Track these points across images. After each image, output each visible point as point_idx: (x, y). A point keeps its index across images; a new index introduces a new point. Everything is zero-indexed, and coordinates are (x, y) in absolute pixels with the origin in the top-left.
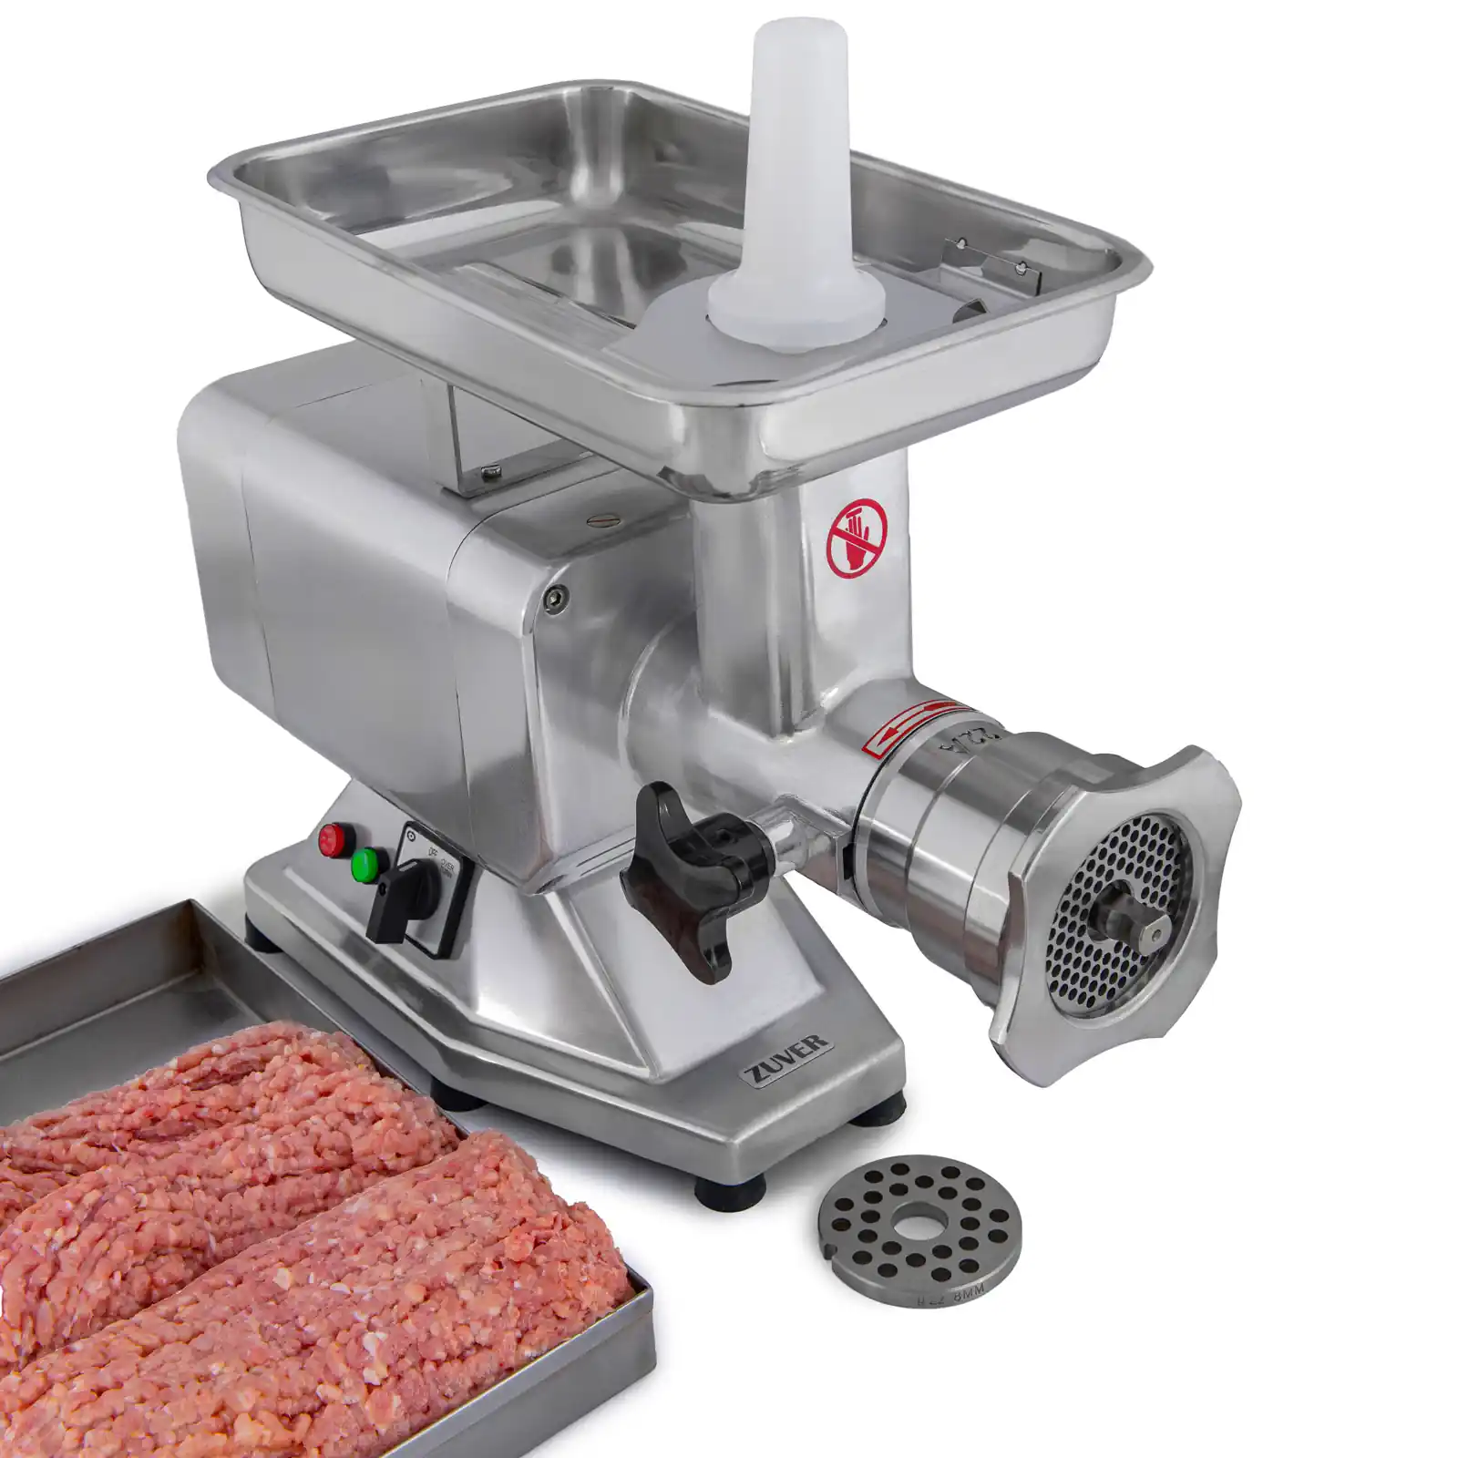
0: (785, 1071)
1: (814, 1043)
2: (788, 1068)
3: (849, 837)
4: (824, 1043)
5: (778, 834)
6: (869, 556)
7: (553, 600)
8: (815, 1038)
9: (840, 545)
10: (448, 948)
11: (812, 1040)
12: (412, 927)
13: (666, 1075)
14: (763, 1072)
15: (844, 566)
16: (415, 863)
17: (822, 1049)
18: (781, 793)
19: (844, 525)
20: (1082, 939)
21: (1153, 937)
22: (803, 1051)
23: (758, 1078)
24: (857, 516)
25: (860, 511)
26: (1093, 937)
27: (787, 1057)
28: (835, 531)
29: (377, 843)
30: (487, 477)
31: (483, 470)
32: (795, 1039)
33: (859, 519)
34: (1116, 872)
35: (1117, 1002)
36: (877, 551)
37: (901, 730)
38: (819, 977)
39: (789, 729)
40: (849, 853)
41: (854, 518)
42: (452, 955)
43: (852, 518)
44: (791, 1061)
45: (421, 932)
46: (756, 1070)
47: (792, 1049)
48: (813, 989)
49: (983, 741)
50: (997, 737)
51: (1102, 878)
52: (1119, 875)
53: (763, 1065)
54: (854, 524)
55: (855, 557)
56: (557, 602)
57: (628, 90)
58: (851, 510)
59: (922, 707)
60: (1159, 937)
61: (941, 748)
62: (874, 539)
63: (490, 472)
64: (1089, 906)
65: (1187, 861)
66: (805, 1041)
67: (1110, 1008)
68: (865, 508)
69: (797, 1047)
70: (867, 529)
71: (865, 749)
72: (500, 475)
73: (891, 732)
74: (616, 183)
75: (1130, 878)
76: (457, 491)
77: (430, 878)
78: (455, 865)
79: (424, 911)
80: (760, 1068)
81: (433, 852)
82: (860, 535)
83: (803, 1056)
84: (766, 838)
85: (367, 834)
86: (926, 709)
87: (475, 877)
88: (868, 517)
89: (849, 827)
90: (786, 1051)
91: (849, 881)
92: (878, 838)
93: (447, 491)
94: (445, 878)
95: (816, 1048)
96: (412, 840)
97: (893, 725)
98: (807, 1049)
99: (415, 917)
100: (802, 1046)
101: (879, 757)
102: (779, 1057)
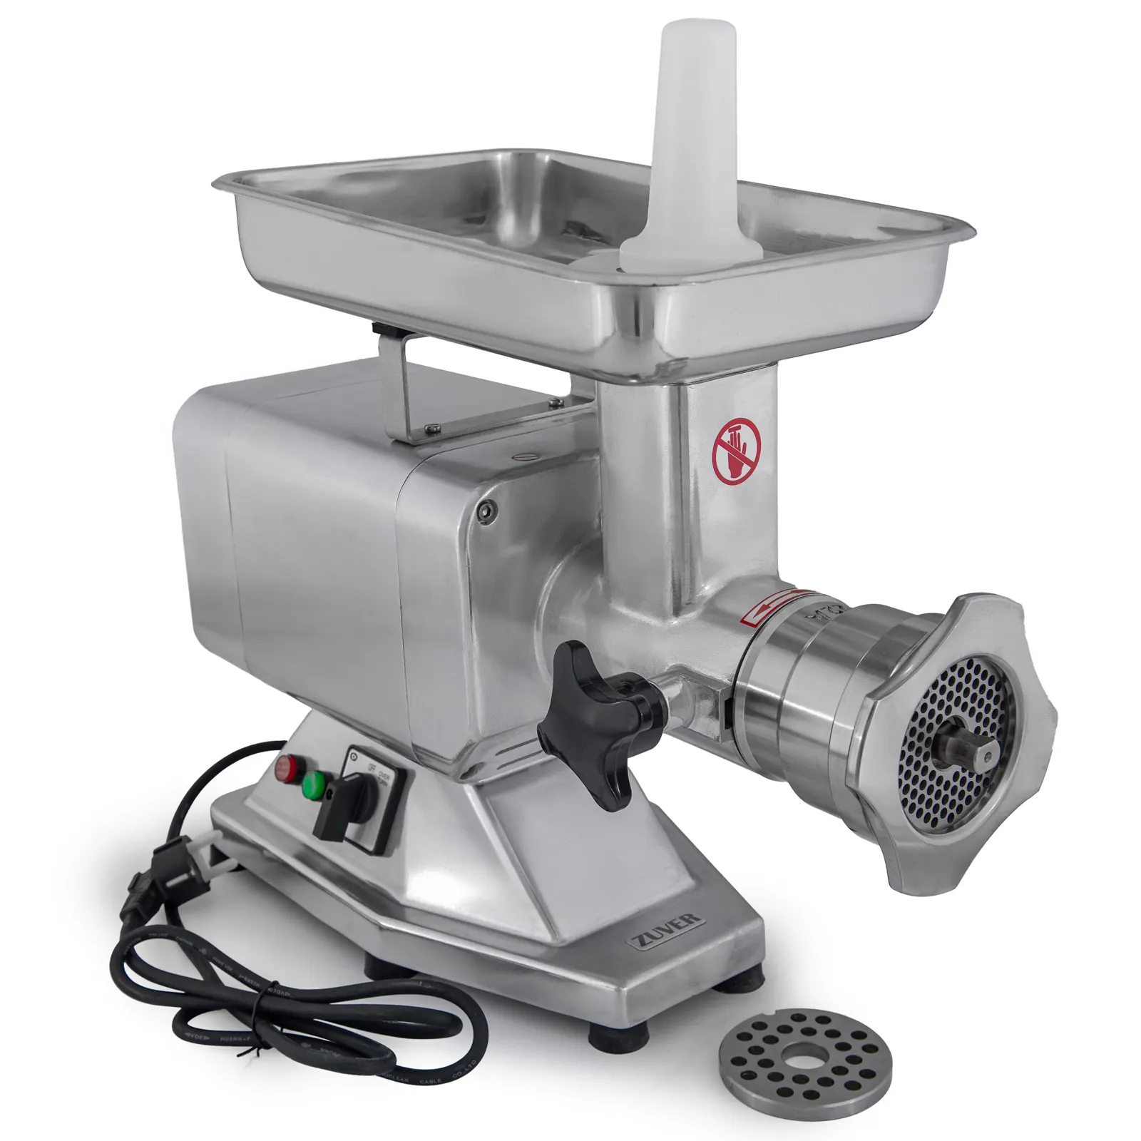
0: (665, 939)
1: (689, 919)
2: (667, 936)
3: (730, 692)
4: (697, 919)
5: (670, 692)
6: (746, 469)
7: (485, 513)
8: (691, 916)
9: (723, 454)
10: (382, 847)
11: (687, 917)
12: (351, 829)
13: (564, 941)
14: (647, 939)
15: (727, 474)
16: (358, 776)
17: (697, 924)
18: (673, 663)
19: (726, 437)
20: (927, 764)
21: (985, 759)
22: (681, 925)
23: (643, 944)
24: (737, 432)
25: (739, 428)
26: (937, 766)
27: (667, 928)
28: (719, 441)
29: (323, 768)
30: (430, 432)
31: (426, 428)
32: (674, 915)
33: (739, 434)
34: (954, 708)
35: (955, 825)
36: (753, 465)
37: (773, 606)
38: (692, 873)
39: (677, 612)
40: (729, 705)
41: (735, 433)
42: (386, 852)
43: (733, 433)
44: (671, 932)
45: (359, 834)
46: (641, 939)
47: (671, 923)
48: (687, 882)
49: (840, 612)
51: (943, 712)
52: (956, 711)
53: (647, 934)
54: (736, 438)
55: (735, 467)
56: (488, 514)
57: (547, 158)
58: (733, 425)
59: (790, 591)
60: (990, 758)
62: (751, 454)
63: (431, 428)
64: (932, 735)
65: (1011, 707)
66: (682, 918)
67: (950, 829)
68: (743, 426)
69: (675, 922)
70: (745, 444)
71: (743, 621)
72: (439, 432)
73: (765, 608)
74: (535, 228)
75: (965, 716)
76: (406, 441)
77: (369, 789)
78: (389, 776)
79: (363, 815)
80: (645, 936)
81: (372, 767)
82: (739, 449)
83: (680, 928)
84: (661, 694)
85: (314, 763)
87: (406, 785)
88: (746, 434)
89: (730, 684)
90: (666, 925)
91: (729, 730)
92: (753, 697)
93: (398, 442)
94: (381, 786)
95: (691, 923)
96: (355, 760)
97: (766, 603)
98: (683, 923)
99: (354, 821)
100: (679, 920)
101: (755, 626)
102: (659, 928)
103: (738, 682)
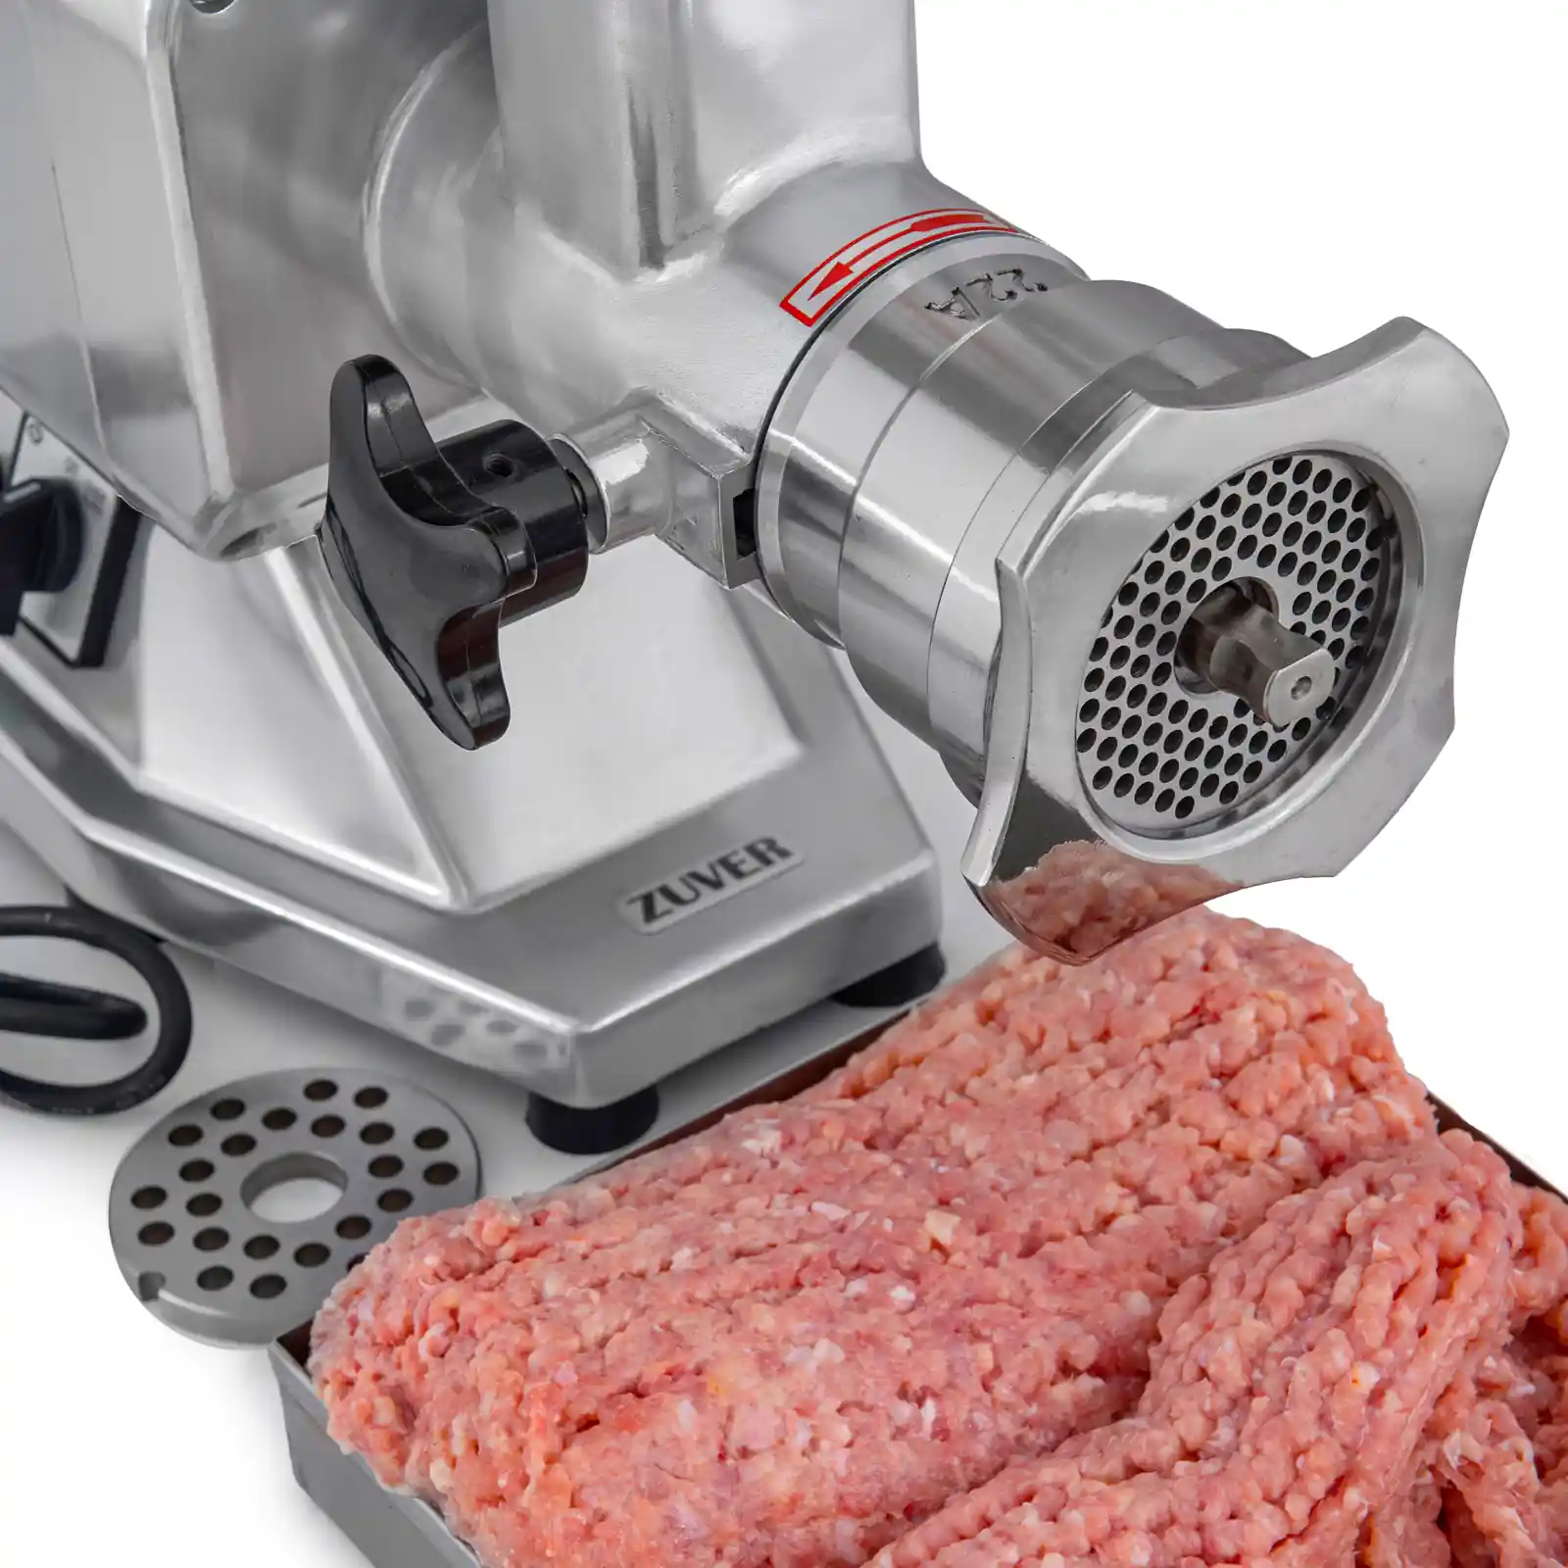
0: (699, 906)
1: (766, 852)
2: (709, 897)
4: (784, 854)
8: (771, 844)
10: (99, 647)
11: (762, 847)
12: (32, 605)
14: (661, 903)
16: (34, 487)
17: (780, 865)
18: (634, 384)
20: (1163, 689)
21: (1294, 690)
22: (744, 868)
23: (650, 913)
26: (1188, 686)
27: (713, 876)
34: (1236, 562)
35: (1242, 809)
37: (858, 269)
38: (796, 726)
39: (654, 255)
40: (745, 505)
42: (107, 659)
44: (717, 884)
45: (48, 615)
46: (648, 901)
47: (724, 862)
48: (783, 749)
49: (1011, 294)
50: (1042, 288)
51: (1206, 574)
52: (1243, 569)
53: (667, 893)
59: (906, 225)
60: (1307, 691)
61: (929, 307)
64: (1177, 627)
65: (1393, 542)
66: (751, 849)
67: (1228, 819)
69: (734, 860)
71: (785, 305)
73: (841, 271)
75: (1269, 575)
77: (61, 513)
79: (54, 576)
80: (658, 896)
81: (72, 466)
83: (739, 874)
84: (589, 474)
86: (914, 228)
89: (748, 457)
90: (711, 867)
91: (751, 560)
92: (802, 480)
94: (90, 515)
95: (767, 862)
96: (38, 445)
97: (843, 259)
98: (750, 863)
99: (39, 586)
100: (744, 855)
101: (808, 322)
102: (696, 876)
103: (772, 431)
